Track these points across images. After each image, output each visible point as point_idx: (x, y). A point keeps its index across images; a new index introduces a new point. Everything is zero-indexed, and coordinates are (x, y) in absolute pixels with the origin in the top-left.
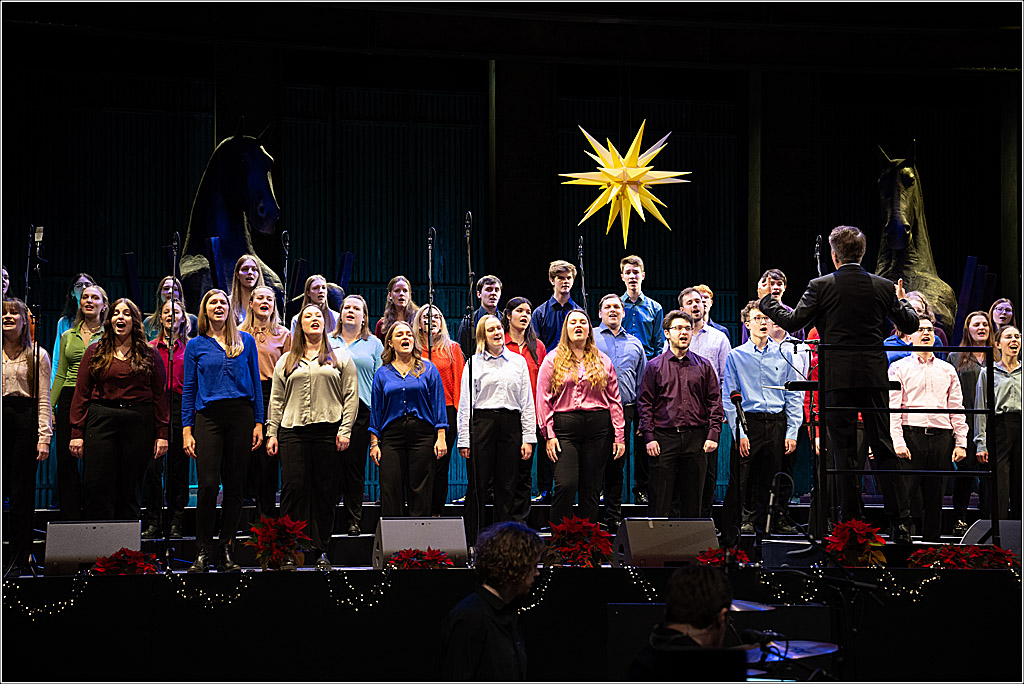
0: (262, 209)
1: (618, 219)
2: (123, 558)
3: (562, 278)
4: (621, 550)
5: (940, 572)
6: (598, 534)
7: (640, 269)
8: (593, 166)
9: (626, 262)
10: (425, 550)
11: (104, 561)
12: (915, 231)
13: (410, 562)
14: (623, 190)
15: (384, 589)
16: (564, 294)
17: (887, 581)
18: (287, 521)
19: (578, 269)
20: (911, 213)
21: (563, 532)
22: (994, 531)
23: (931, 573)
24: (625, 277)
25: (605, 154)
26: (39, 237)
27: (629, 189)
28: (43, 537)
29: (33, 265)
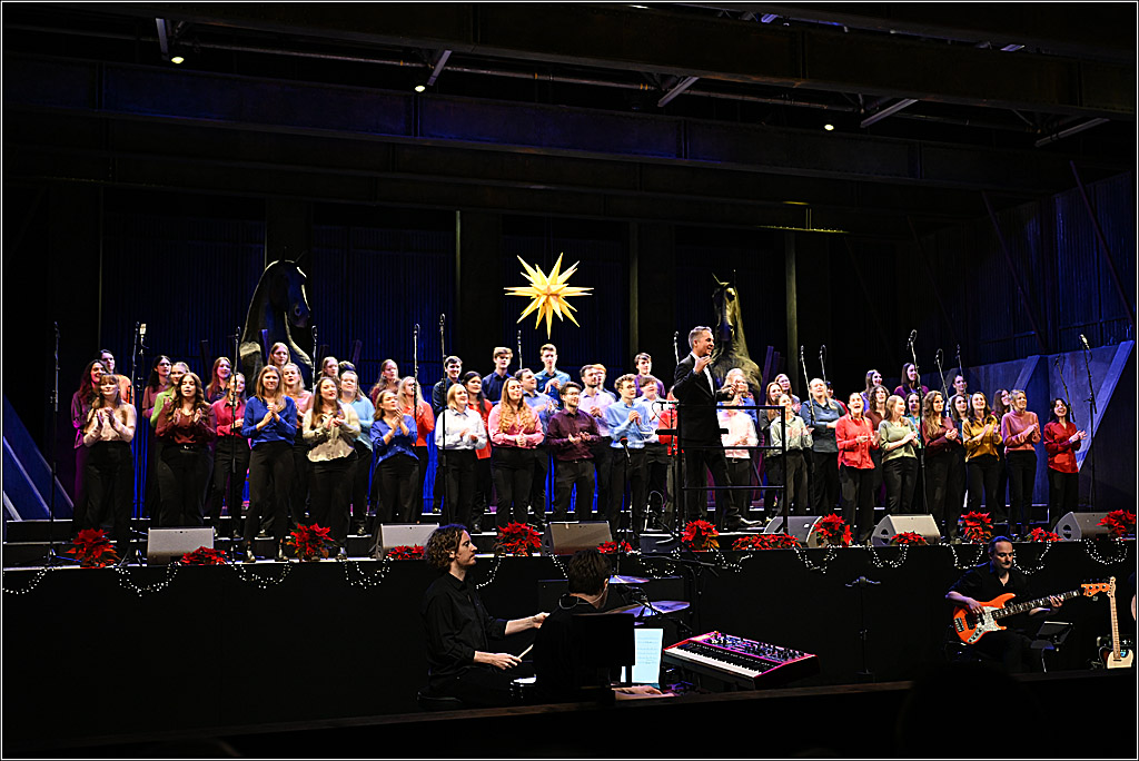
0: (298, 311)
1: (544, 318)
2: (201, 554)
3: (502, 358)
4: (547, 544)
5: (752, 552)
6: (532, 535)
7: (554, 353)
8: (527, 283)
9: (545, 349)
10: (412, 545)
11: (189, 555)
12: (736, 330)
13: (402, 555)
14: (547, 299)
15: (384, 573)
16: (503, 369)
17: (719, 558)
18: (317, 528)
19: (515, 352)
20: (733, 318)
21: (508, 533)
22: (785, 524)
23: (746, 553)
24: (543, 359)
25: (535, 275)
26: (143, 331)
27: (551, 298)
28: (146, 537)
29: (138, 351)
